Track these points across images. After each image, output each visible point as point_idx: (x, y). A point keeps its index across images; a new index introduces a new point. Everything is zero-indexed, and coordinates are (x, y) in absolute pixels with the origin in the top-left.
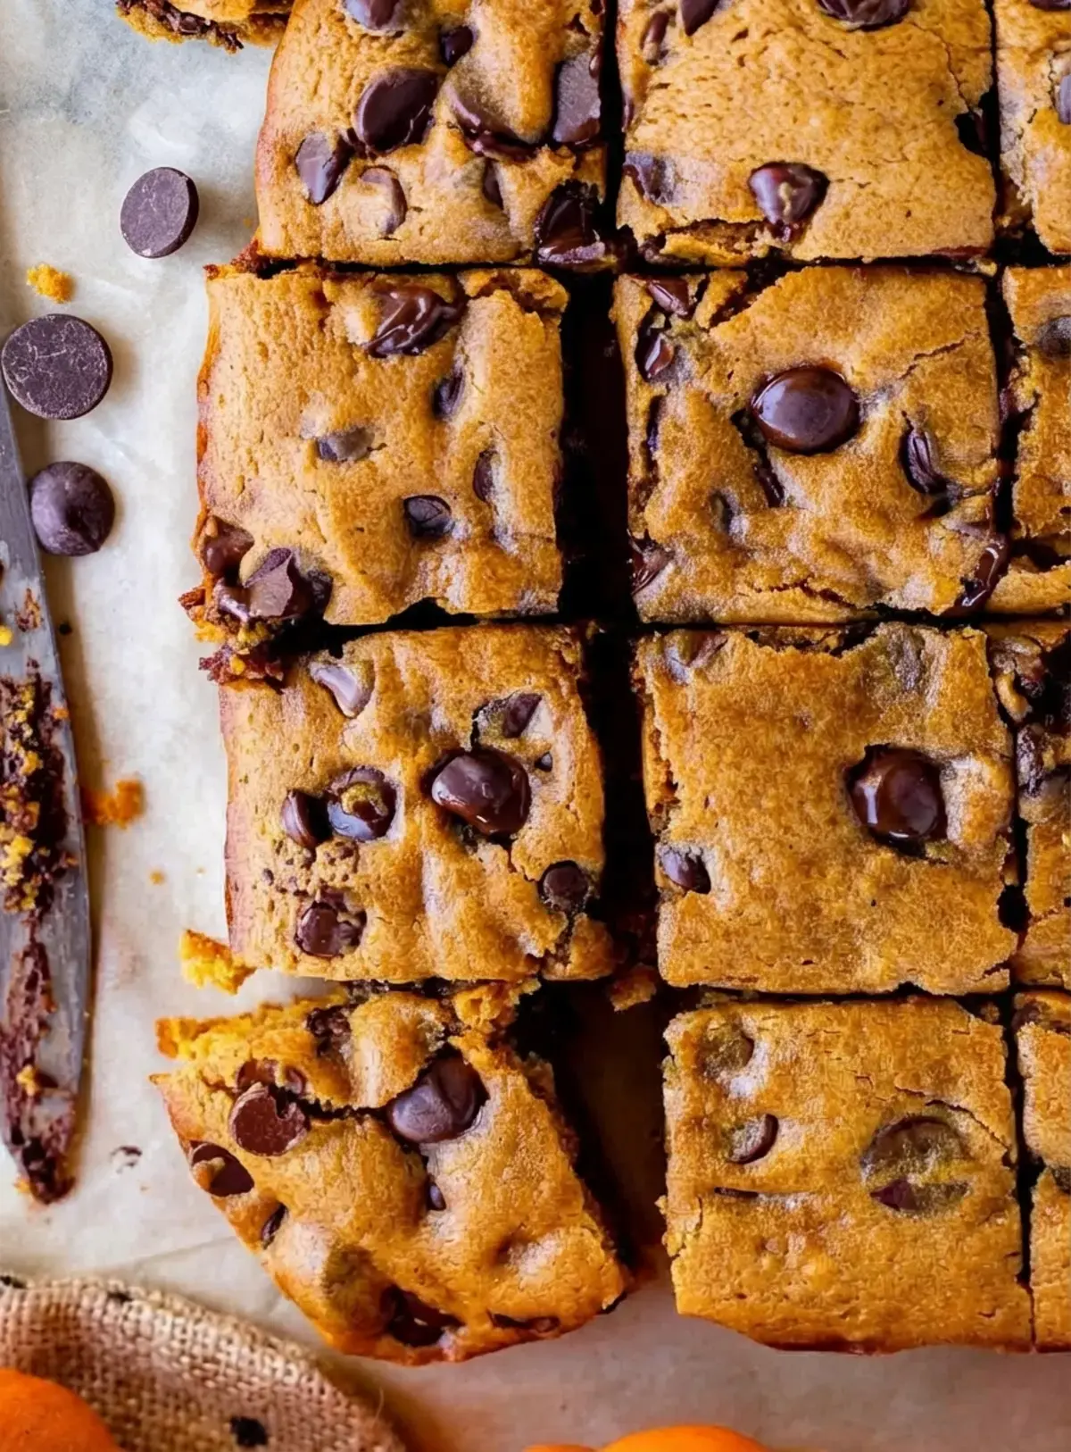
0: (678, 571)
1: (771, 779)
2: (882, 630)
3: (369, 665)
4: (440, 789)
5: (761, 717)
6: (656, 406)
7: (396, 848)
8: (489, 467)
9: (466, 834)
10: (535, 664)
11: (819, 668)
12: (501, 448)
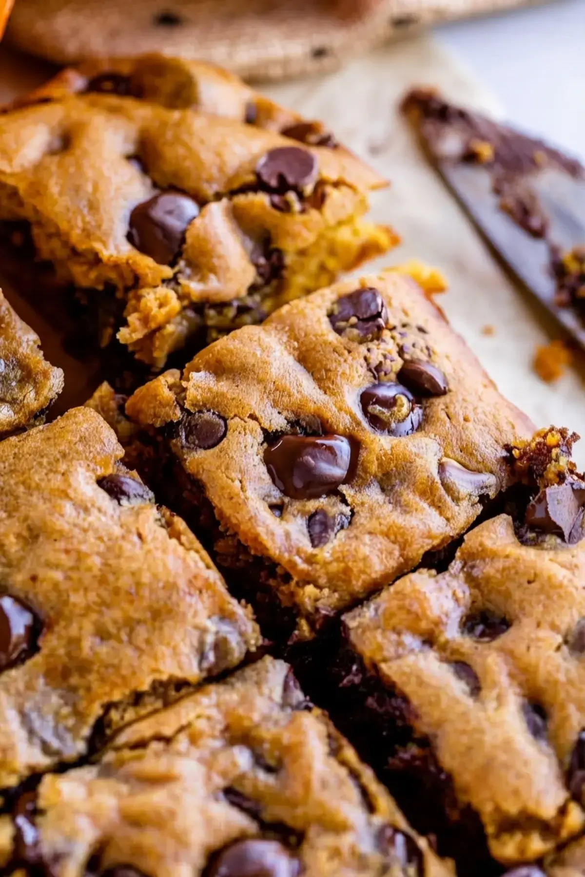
0: (270, 698)
1: (102, 581)
2: (80, 747)
3: (456, 499)
4: (343, 446)
5: (139, 622)
6: (370, 807)
7: (346, 388)
8: (468, 684)
9: (301, 427)
10: (334, 567)
11: (114, 685)
12: (469, 702)
